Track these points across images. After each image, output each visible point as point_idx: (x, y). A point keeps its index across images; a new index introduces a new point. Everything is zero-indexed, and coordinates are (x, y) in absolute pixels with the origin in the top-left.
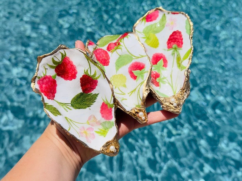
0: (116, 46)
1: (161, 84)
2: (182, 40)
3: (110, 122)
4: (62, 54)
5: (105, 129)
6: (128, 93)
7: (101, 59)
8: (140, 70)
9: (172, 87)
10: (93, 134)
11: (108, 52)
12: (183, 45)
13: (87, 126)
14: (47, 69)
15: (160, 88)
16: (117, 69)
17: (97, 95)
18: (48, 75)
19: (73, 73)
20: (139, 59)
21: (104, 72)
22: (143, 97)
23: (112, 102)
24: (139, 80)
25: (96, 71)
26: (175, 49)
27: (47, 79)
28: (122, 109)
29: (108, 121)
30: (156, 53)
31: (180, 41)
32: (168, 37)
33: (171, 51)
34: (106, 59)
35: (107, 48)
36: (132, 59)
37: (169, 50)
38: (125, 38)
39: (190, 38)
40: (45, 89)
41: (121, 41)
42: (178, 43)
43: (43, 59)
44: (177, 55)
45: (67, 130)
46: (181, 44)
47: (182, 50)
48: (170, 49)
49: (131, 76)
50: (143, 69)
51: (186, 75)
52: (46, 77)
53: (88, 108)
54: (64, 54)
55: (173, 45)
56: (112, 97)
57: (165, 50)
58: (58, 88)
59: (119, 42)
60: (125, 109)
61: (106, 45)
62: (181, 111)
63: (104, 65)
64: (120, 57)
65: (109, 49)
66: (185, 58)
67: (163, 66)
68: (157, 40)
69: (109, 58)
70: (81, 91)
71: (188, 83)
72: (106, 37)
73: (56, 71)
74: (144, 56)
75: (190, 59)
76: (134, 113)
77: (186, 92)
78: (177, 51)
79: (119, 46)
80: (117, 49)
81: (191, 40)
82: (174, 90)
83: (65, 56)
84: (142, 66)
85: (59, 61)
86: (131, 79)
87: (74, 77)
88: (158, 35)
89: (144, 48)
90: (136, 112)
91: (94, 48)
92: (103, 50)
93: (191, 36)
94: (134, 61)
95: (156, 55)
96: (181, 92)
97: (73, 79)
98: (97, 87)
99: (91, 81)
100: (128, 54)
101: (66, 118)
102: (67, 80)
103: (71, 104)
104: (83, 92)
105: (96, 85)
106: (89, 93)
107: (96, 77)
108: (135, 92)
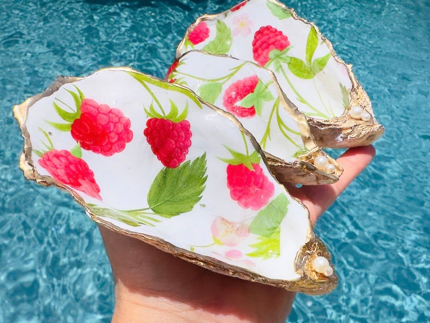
2: (281, 34)
4: (73, 94)
5: (269, 236)
8: (252, 92)
12: (290, 39)
14: (50, 133)
17: (201, 161)
19: (120, 128)
20: (235, 75)
24: (264, 107)
25: (173, 101)
26: (276, 58)
27: (63, 160)
36: (219, 86)
39: (298, 18)
42: (277, 43)
44: (289, 64)
46: (283, 41)
47: (293, 47)
48: (267, 64)
52: (56, 155)
53: (199, 203)
54: (78, 95)
55: (268, 53)
73: (74, 135)
74: (242, 65)
78: (282, 58)
79: (176, 82)
83: (81, 97)
84: (249, 83)
85: (72, 112)
87: (125, 136)
94: (226, 87)
97: (127, 144)
98: (193, 139)
99: (173, 129)
102: (111, 155)
103: (150, 209)
104: (165, 168)
105: (188, 134)
106: (182, 164)
107: (180, 114)
108: (270, 137)
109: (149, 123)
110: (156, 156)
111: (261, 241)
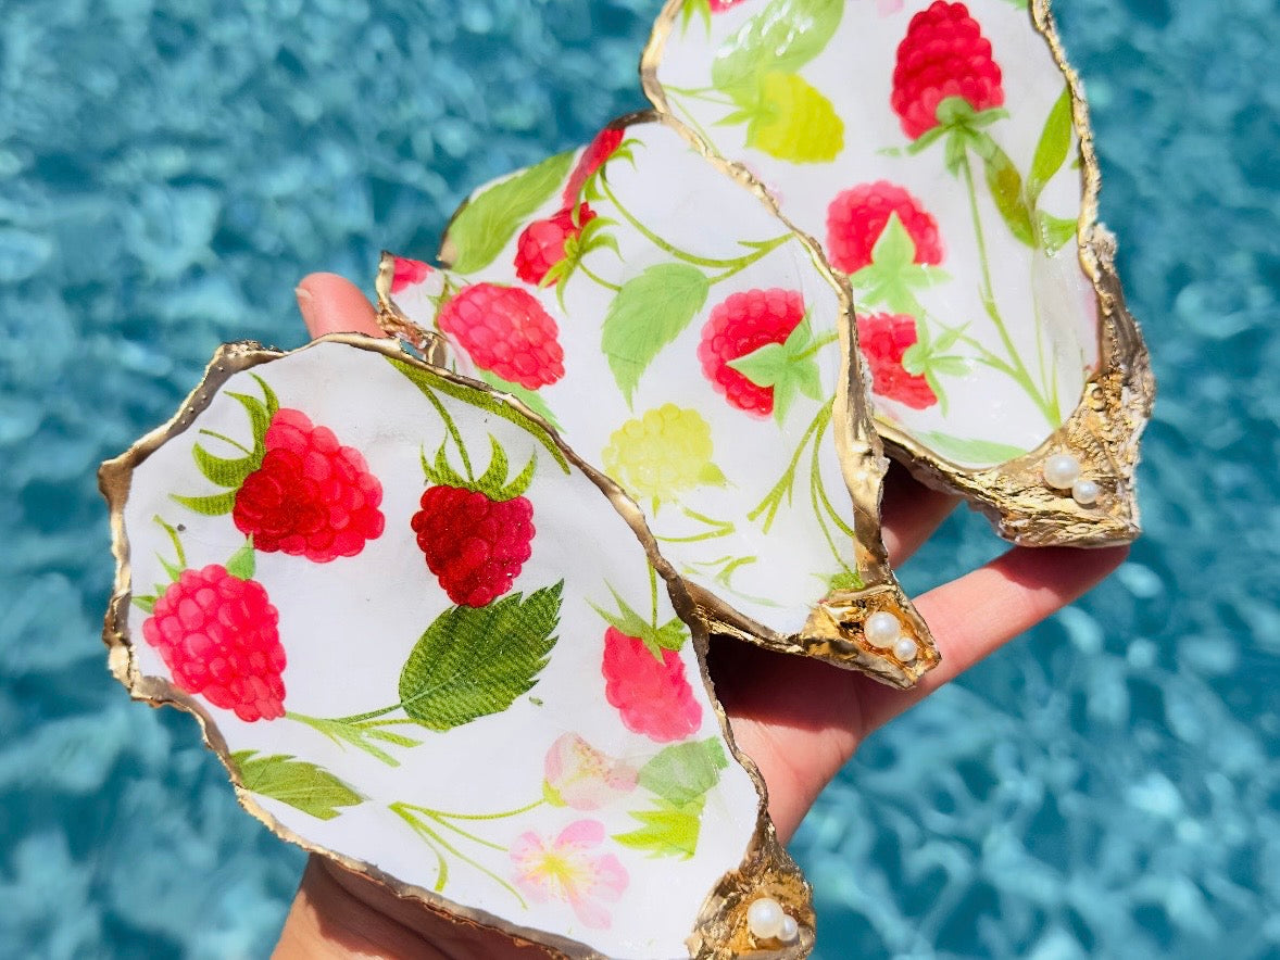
0: (572, 235)
1: (939, 380)
2: (987, 50)
3: (693, 745)
4: (249, 403)
5: (681, 804)
6: (752, 517)
7: (500, 350)
8: (782, 341)
9: (1022, 377)
10: (610, 863)
11: (531, 289)
12: (1007, 83)
13: (551, 821)
14: (181, 528)
15: (944, 410)
16: (628, 382)
17: (548, 599)
18: (199, 564)
19: (358, 501)
20: (751, 267)
21: (554, 434)
22: (859, 511)
23: (667, 613)
24: (794, 408)
25: (500, 442)
26: (955, 124)
27: (204, 597)
28: (750, 638)
29: (676, 743)
30: (843, 194)
31: (978, 61)
32: (891, 63)
33: (938, 148)
34: (533, 338)
35: (515, 270)
36: (702, 287)
37: (922, 146)
38: (614, 166)
39: (1042, 27)
40: (207, 665)
41: (591, 193)
42: (969, 79)
43: (136, 471)
44: (988, 162)
45: (431, 889)
46: (987, 82)
47: (1007, 116)
48: (927, 134)
49: (731, 396)
50: (798, 331)
51: (1097, 276)
52: (188, 588)
53: (527, 695)
54: (262, 400)
55: (936, 102)
56: (658, 576)
57: (894, 152)
58: (288, 632)
59: (583, 199)
60: (771, 632)
61: (501, 246)
62: (1136, 520)
63: (538, 385)
64: (618, 299)
65: (538, 270)
66: (1046, 167)
67: (918, 260)
68: (824, 104)
69: (553, 327)
70: (439, 601)
71: (1123, 319)
72: (484, 195)
73: (242, 521)
74: (778, 242)
75: (1082, 161)
76: (834, 634)
77: (1127, 383)
78: (973, 134)
79: (592, 229)
80: (582, 251)
81: (1048, 33)
82: (1044, 398)
83: (268, 407)
84: (780, 310)
85: (244, 455)
86: (742, 413)
87: (365, 524)
88: (817, 74)
89: (758, 189)
90: (845, 626)
91: (437, 291)
92: (499, 288)
93: (1039, 14)
94: (718, 296)
95: (844, 202)
96: (1097, 394)
97: (368, 542)
98: (535, 544)
99: (489, 514)
100: (667, 258)
101: (397, 808)
102: (329, 560)
103: (402, 709)
104: (457, 606)
105: (527, 532)
106: (500, 598)
107: (510, 480)
108: (790, 496)
109: (428, 498)
110: (436, 578)
111: (659, 809)
